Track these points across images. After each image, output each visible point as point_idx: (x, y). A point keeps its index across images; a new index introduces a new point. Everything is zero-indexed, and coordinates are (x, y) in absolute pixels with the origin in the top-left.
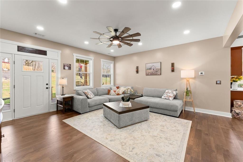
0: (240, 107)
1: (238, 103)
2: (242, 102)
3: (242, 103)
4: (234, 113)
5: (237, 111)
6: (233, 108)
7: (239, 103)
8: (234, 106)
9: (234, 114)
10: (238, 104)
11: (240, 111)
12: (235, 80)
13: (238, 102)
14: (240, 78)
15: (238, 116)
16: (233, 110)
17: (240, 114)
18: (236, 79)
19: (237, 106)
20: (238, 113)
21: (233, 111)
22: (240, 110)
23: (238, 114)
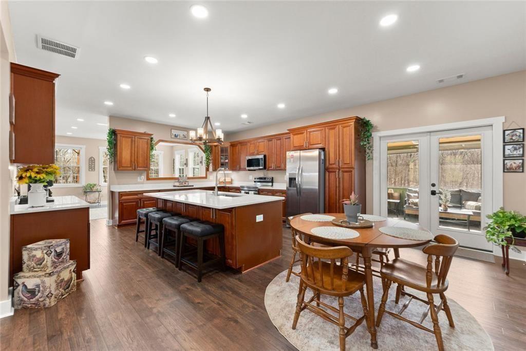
0: (41, 264)
1: (34, 253)
2: (44, 250)
3: (45, 252)
4: (22, 291)
5: (31, 283)
6: (21, 274)
7: (39, 254)
8: (24, 266)
9: (23, 297)
10: (34, 256)
11: (37, 281)
12: (36, 177)
13: (36, 249)
14: (49, 170)
15: (33, 300)
16: (20, 281)
17: (39, 291)
18: (37, 173)
19: (33, 264)
20: (33, 288)
21: (19, 285)
22: (39, 277)
23: (32, 293)
